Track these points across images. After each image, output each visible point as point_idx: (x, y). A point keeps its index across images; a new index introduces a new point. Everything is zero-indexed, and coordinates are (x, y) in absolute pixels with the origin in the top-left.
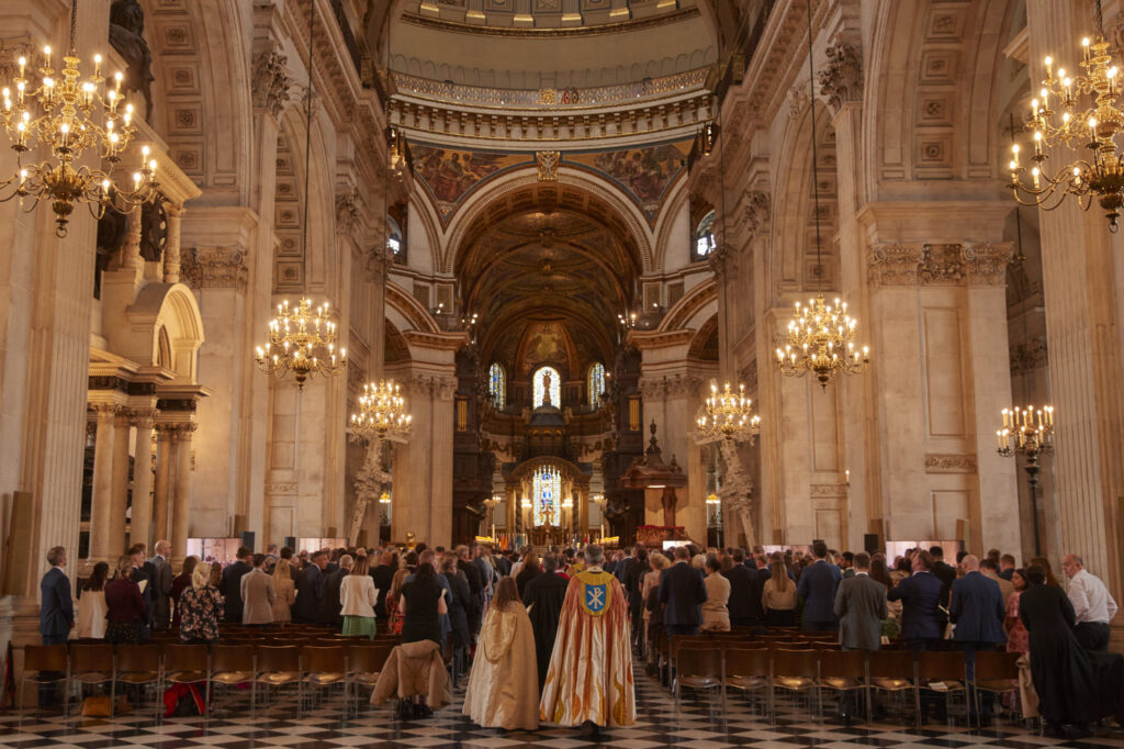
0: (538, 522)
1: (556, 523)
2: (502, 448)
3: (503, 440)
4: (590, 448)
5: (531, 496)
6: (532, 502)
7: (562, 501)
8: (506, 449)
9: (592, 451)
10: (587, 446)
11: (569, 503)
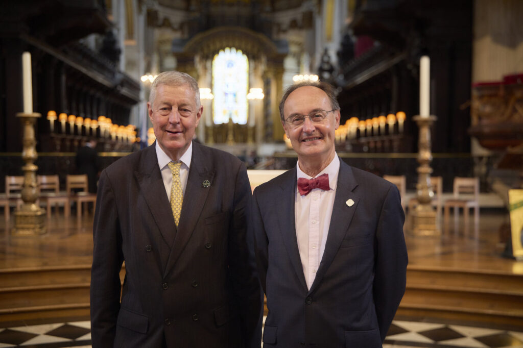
0: (220, 118)
1: (241, 119)
2: (176, 26)
3: (177, 17)
4: (284, 27)
5: (211, 86)
6: (212, 92)
7: (249, 92)
8: (181, 27)
9: (285, 31)
10: (279, 25)
11: (258, 94)
